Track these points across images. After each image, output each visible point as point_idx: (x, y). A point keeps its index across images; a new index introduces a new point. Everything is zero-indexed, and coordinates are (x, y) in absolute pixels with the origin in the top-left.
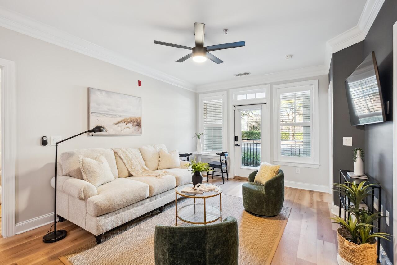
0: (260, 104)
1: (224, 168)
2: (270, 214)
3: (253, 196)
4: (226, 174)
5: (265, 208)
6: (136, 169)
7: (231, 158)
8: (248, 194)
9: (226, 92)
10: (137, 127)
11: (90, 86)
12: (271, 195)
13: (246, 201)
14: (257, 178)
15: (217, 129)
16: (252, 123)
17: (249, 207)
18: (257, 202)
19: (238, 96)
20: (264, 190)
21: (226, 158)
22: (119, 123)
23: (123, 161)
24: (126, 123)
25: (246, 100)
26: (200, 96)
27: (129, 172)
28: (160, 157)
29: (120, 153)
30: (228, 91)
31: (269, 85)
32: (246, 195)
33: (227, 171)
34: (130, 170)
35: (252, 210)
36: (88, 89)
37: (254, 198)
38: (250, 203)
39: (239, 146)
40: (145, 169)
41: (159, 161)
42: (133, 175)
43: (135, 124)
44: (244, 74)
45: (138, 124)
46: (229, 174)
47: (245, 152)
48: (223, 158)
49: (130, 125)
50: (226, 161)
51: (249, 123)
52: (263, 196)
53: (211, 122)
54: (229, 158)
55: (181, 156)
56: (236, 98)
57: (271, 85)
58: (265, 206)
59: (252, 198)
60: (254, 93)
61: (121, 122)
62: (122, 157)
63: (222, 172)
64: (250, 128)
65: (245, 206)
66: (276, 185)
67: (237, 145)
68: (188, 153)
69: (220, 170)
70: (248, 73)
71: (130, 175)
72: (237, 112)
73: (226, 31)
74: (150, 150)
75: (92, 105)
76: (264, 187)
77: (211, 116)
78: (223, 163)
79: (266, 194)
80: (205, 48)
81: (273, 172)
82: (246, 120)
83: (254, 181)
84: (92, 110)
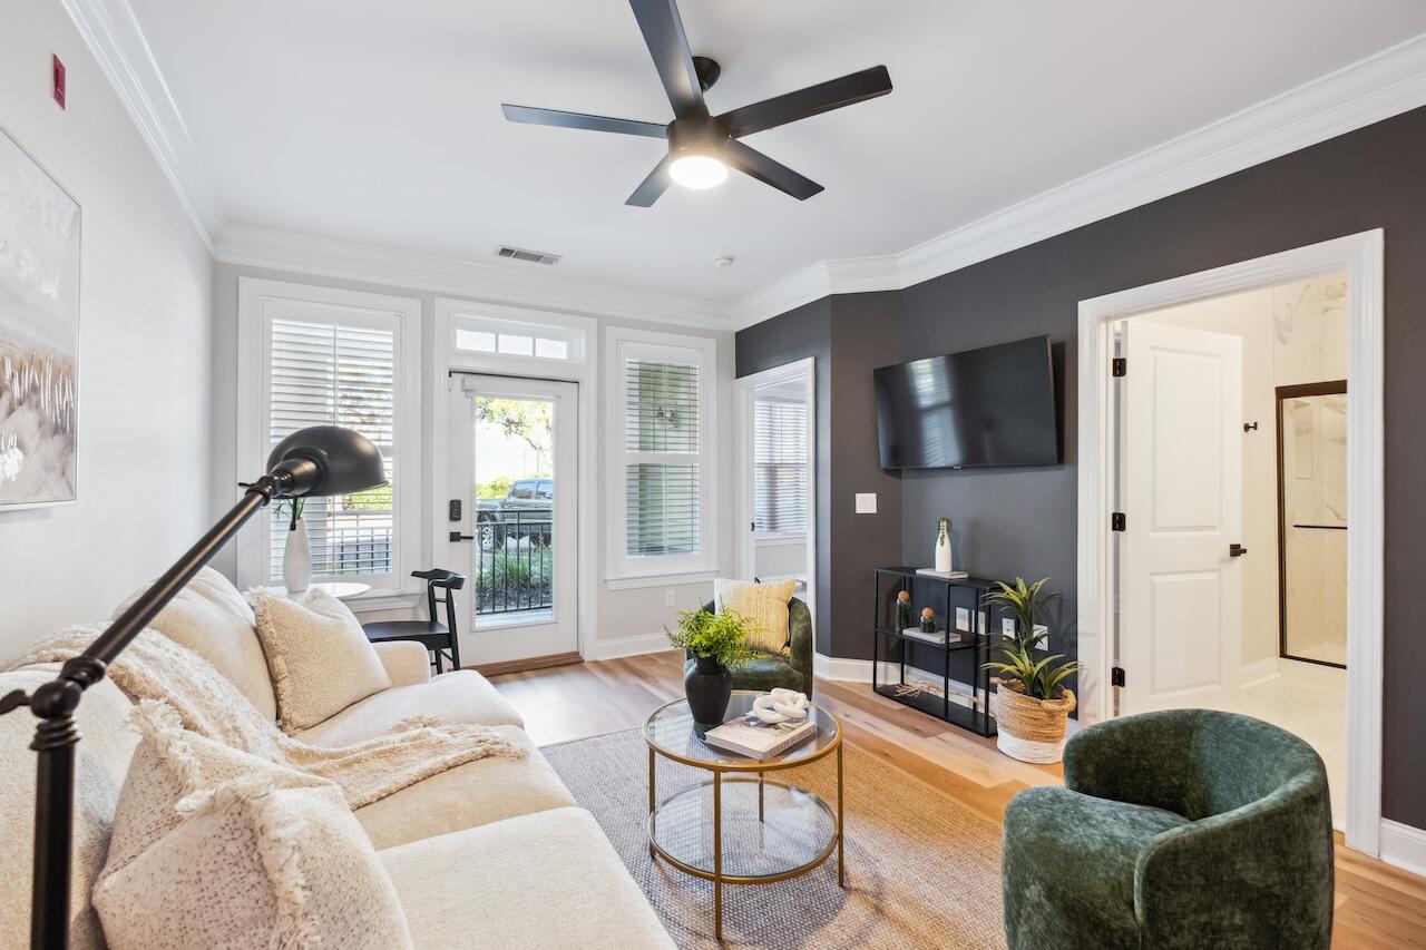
9: (418, 302)
19: (459, 332)
26: (246, 286)
30: (427, 301)
31: (596, 320)
39: (467, 538)
44: (520, 255)
57: (602, 323)
67: (455, 537)
70: (550, 260)
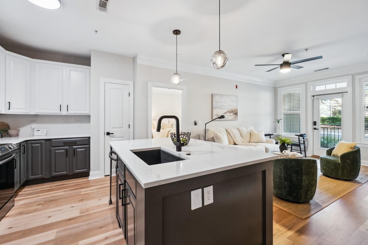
0: (341, 93)
1: (302, 146)
2: (345, 178)
3: (329, 164)
4: (304, 152)
5: (340, 173)
6: (238, 141)
7: (309, 139)
8: (325, 162)
9: (305, 84)
10: (235, 115)
11: (213, 93)
12: (346, 164)
13: (323, 167)
14: (334, 152)
15: (295, 115)
16: (336, 108)
17: (326, 172)
18: (333, 168)
19: (317, 87)
20: (339, 160)
21: (304, 139)
22: (226, 113)
23: (230, 135)
24: (229, 113)
25: (326, 90)
26: (279, 90)
27: (234, 142)
28: (251, 134)
29: (229, 131)
30: (306, 84)
31: (351, 75)
32: (323, 163)
33: (305, 150)
34: (235, 141)
35: (328, 174)
36: (212, 94)
37: (330, 164)
38: (327, 169)
39: (318, 129)
40: (243, 141)
41: (250, 137)
42: (237, 144)
43: (234, 113)
44: (323, 69)
45: (236, 114)
46: (307, 153)
47: (325, 136)
48: (301, 138)
49: (231, 114)
50: (304, 141)
51: (333, 108)
52: (339, 164)
53: (290, 110)
54: (307, 139)
55: (266, 135)
56: (315, 88)
57: (353, 76)
58: (340, 172)
59: (329, 165)
60: (334, 83)
61: (227, 112)
62: (230, 133)
63: (301, 150)
64: (335, 113)
65: (322, 171)
66: (351, 157)
67: (315, 129)
68: (270, 134)
69: (298, 148)
70: (327, 69)
71: (235, 144)
72: (315, 101)
73: (307, 50)
74: (244, 130)
75: (214, 103)
76: (339, 158)
77: (290, 105)
78: (302, 143)
79: (342, 163)
80: (290, 63)
81: (349, 148)
82: (328, 104)
83: (332, 155)
84: (214, 106)
